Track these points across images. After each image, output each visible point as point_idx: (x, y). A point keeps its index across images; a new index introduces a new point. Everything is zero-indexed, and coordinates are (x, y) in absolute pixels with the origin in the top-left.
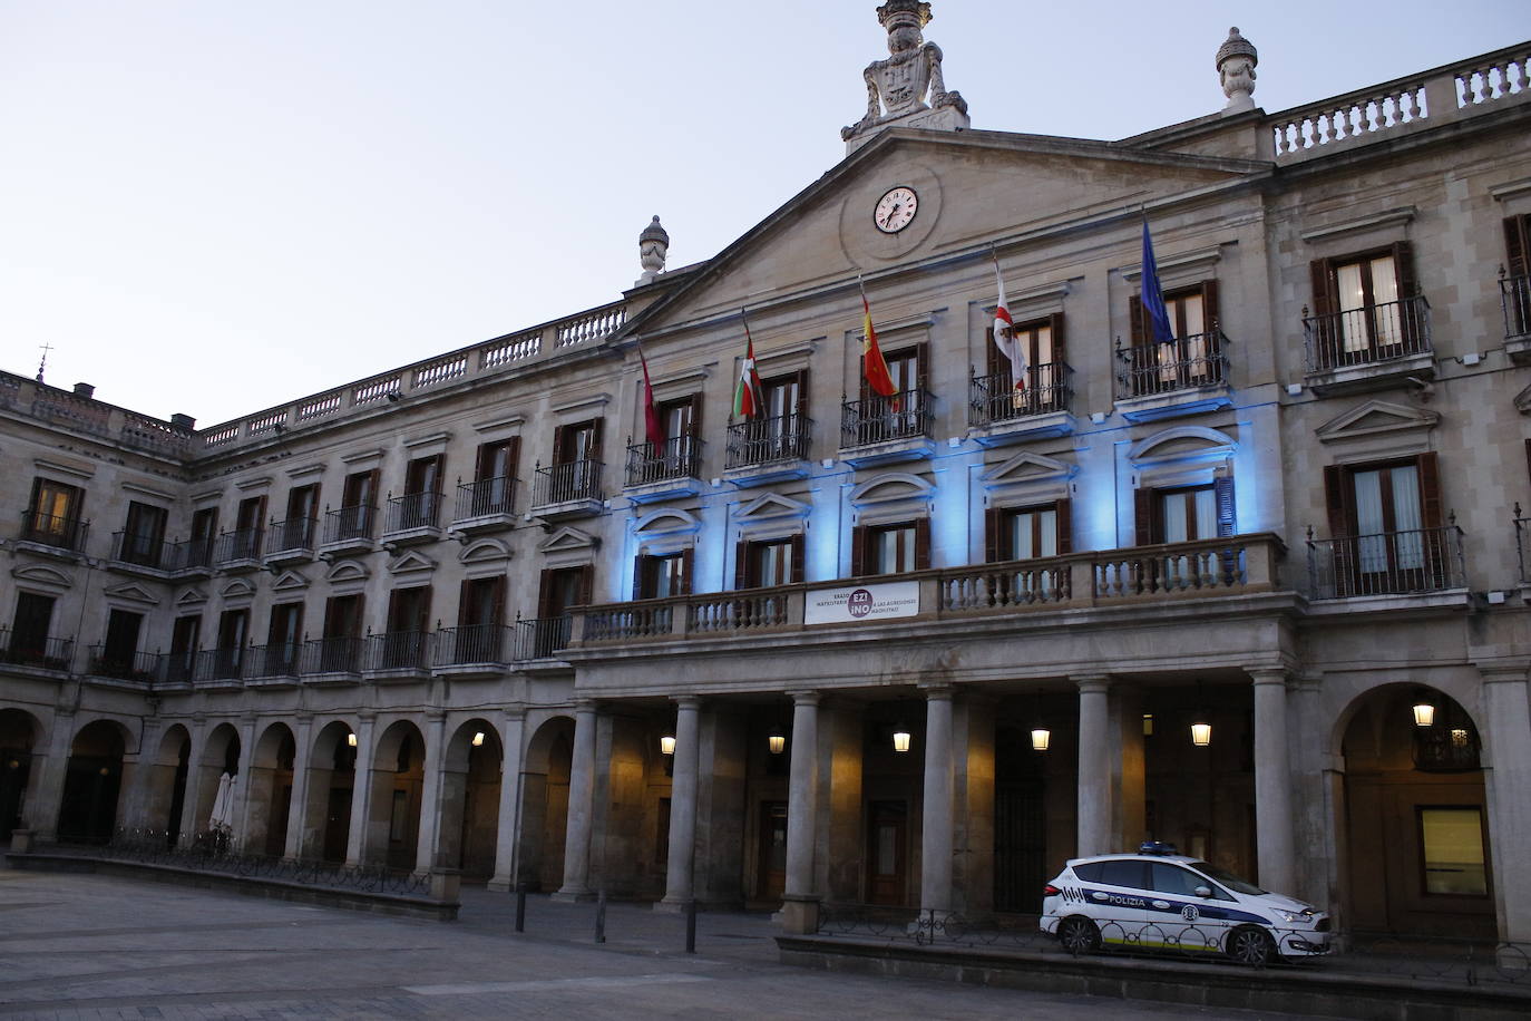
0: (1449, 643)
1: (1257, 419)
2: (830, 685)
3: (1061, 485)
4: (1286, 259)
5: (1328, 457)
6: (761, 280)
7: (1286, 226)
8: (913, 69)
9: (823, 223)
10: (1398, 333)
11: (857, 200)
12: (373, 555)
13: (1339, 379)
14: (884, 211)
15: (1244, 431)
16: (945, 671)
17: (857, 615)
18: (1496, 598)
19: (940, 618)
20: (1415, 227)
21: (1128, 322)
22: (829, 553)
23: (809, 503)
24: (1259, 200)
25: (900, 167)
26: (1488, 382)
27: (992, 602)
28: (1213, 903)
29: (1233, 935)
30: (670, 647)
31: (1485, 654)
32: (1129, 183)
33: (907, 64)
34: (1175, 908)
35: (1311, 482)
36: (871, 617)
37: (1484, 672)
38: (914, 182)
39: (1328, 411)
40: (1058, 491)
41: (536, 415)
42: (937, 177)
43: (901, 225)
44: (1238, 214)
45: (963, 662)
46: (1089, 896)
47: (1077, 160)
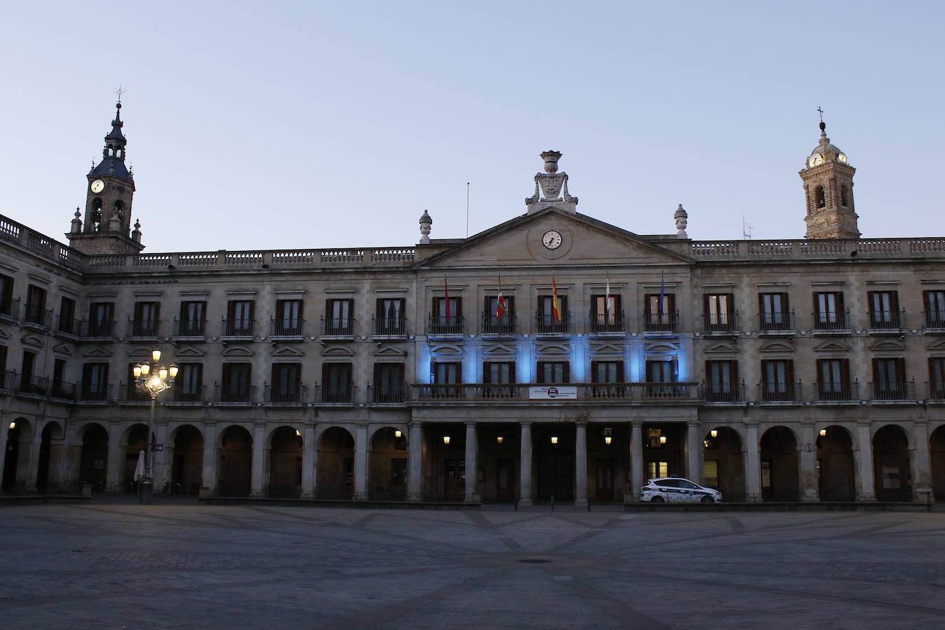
0: (738, 416)
1: (686, 343)
2: (538, 420)
3: (619, 355)
4: (696, 291)
5: (706, 357)
6: (490, 254)
7: (696, 280)
8: (558, 182)
9: (519, 237)
10: (726, 320)
11: (534, 232)
12: (255, 345)
13: (714, 335)
14: (547, 239)
15: (681, 346)
16: (585, 418)
17: (552, 397)
18: (752, 404)
19: (586, 400)
20: (734, 289)
21: (643, 302)
22: (526, 370)
23: (515, 349)
24: (689, 270)
25: (553, 222)
26: (752, 341)
27: (594, 396)
28: (697, 490)
29: (703, 499)
30: (467, 404)
31: (747, 419)
32: (645, 253)
33: (555, 179)
34: (687, 492)
35: (702, 364)
36: (557, 398)
37: (747, 425)
38: (560, 230)
39: (707, 343)
40: (619, 358)
41: (363, 291)
42: (570, 231)
43: (554, 247)
44: (682, 273)
45: (592, 415)
46: (661, 490)
47: (627, 240)
